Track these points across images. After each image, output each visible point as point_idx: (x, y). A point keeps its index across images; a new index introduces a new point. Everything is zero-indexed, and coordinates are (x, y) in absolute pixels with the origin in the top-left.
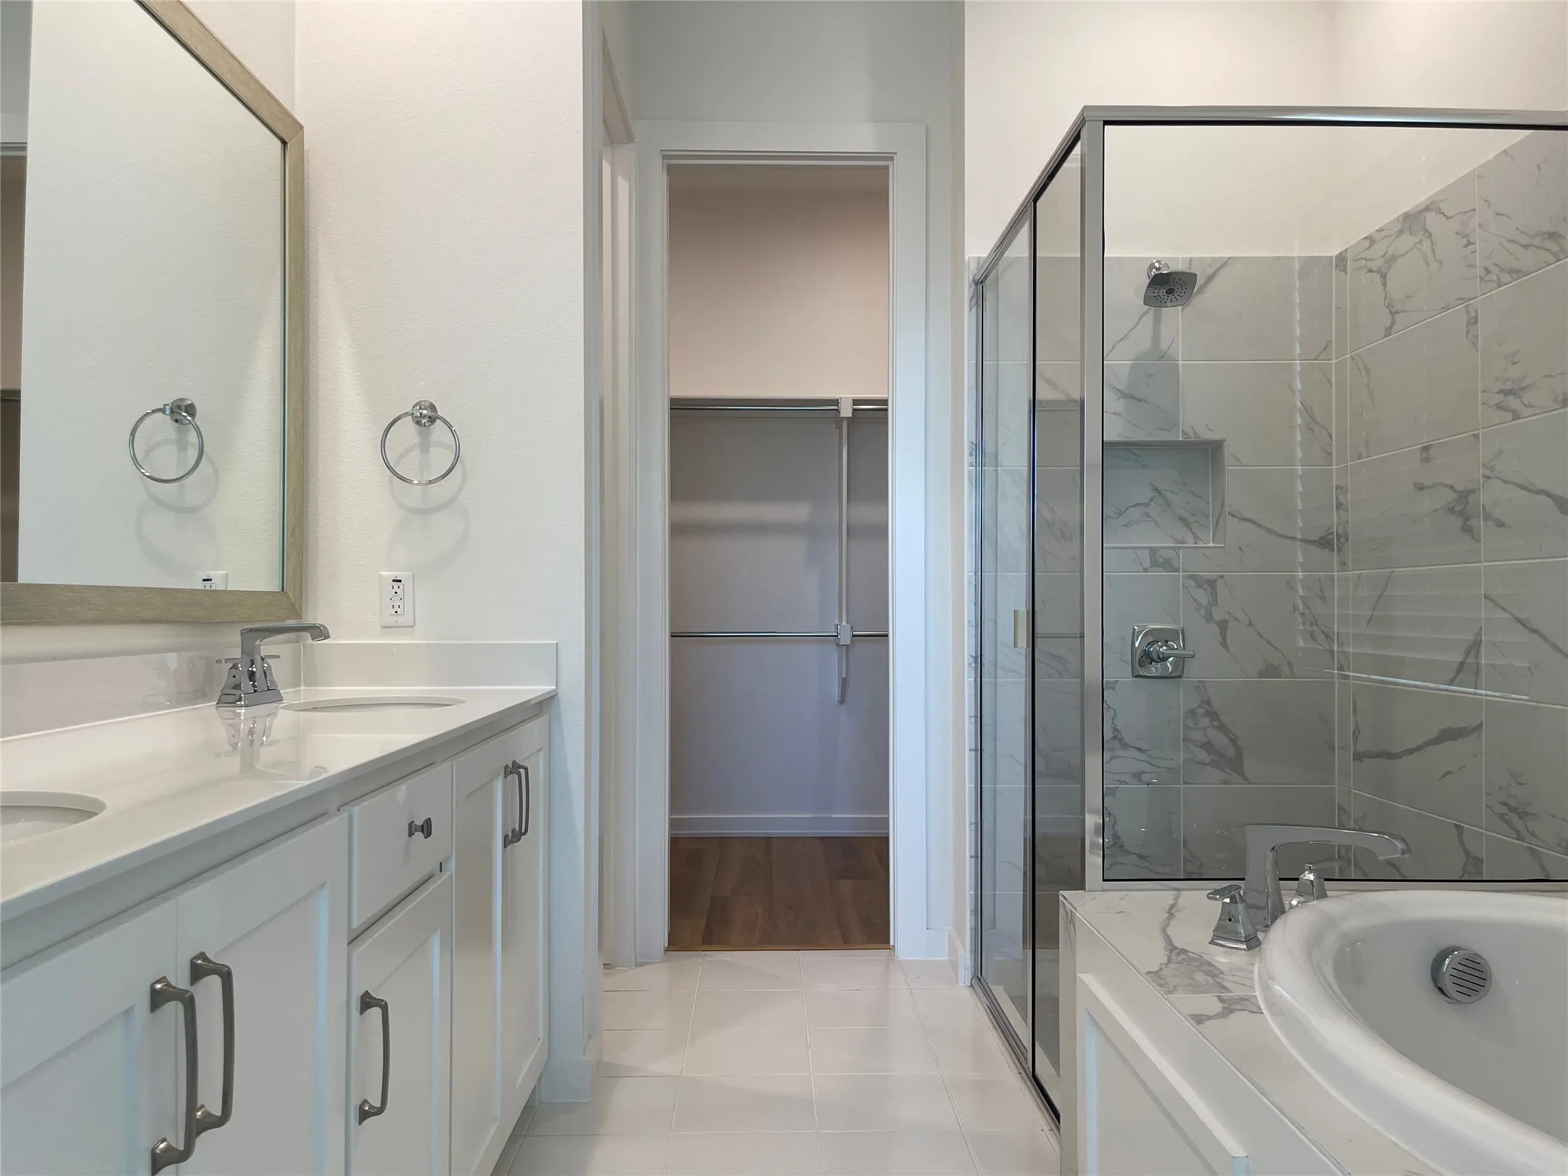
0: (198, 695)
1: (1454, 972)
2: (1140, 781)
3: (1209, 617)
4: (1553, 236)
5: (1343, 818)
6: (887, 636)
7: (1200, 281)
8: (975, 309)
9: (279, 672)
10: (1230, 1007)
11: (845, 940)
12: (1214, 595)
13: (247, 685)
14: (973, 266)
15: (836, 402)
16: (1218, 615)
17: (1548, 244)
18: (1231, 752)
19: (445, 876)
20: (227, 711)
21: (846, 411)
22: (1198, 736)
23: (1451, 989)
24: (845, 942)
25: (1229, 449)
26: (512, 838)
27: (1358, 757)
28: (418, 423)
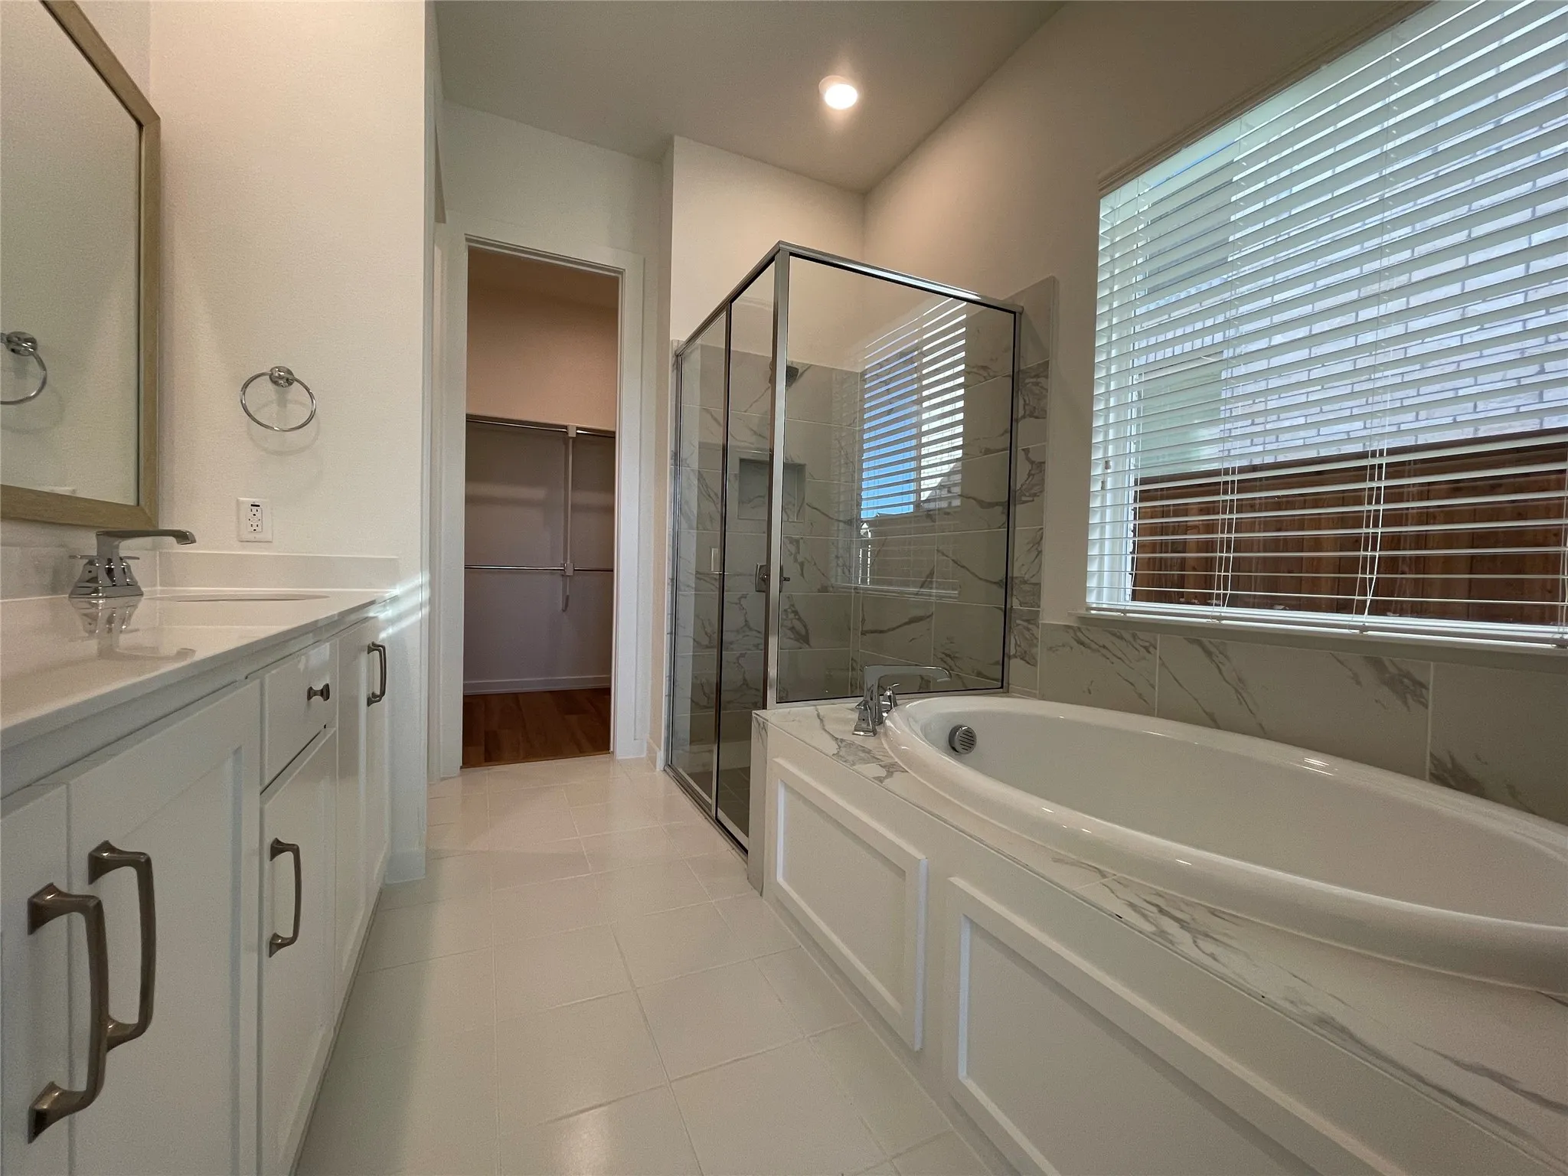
0: (54, 588)
1: (960, 738)
2: (758, 649)
3: (796, 560)
4: (984, 368)
5: (854, 665)
6: (612, 571)
7: (800, 371)
8: (675, 371)
9: (139, 571)
10: (891, 769)
11: (579, 750)
12: (798, 548)
13: (103, 579)
14: (675, 344)
15: (566, 427)
16: (800, 559)
17: (982, 372)
18: (803, 632)
19: (330, 732)
20: (82, 603)
21: (572, 434)
22: (788, 624)
23: (958, 747)
24: (581, 752)
25: (808, 470)
26: (373, 699)
27: (863, 633)
28: (275, 383)
